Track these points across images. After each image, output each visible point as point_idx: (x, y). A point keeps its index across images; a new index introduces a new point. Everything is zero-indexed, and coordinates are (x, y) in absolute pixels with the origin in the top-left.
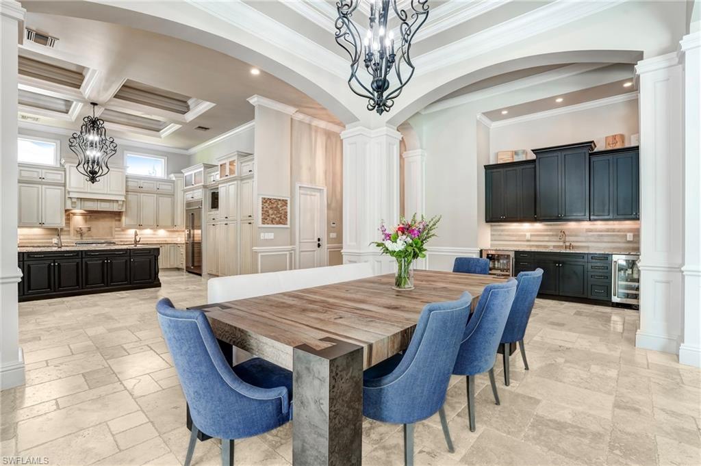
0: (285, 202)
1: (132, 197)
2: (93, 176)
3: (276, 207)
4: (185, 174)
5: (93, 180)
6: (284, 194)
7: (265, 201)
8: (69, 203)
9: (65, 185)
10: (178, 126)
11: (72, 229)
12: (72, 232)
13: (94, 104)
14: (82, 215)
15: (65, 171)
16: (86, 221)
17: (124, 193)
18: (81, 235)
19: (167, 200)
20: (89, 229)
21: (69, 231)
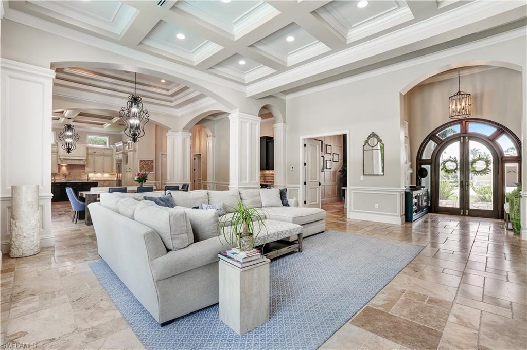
0: (152, 162)
1: (90, 157)
2: (69, 150)
3: (148, 164)
4: (117, 146)
5: (69, 152)
6: (152, 158)
7: (141, 161)
8: (59, 161)
9: (58, 153)
10: (109, 125)
11: (61, 173)
12: (61, 174)
13: (69, 119)
14: (66, 166)
15: (58, 146)
16: (68, 169)
17: (86, 156)
18: (66, 176)
19: (109, 159)
20: (69, 173)
21: (60, 174)
